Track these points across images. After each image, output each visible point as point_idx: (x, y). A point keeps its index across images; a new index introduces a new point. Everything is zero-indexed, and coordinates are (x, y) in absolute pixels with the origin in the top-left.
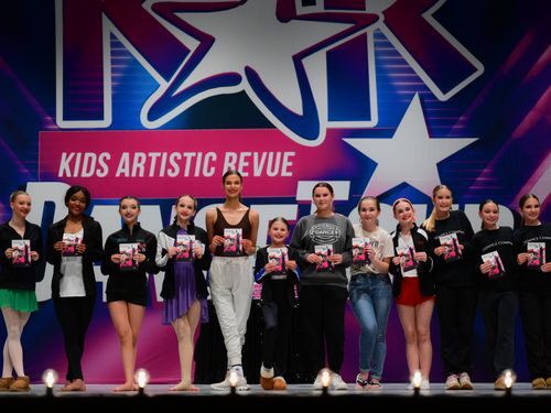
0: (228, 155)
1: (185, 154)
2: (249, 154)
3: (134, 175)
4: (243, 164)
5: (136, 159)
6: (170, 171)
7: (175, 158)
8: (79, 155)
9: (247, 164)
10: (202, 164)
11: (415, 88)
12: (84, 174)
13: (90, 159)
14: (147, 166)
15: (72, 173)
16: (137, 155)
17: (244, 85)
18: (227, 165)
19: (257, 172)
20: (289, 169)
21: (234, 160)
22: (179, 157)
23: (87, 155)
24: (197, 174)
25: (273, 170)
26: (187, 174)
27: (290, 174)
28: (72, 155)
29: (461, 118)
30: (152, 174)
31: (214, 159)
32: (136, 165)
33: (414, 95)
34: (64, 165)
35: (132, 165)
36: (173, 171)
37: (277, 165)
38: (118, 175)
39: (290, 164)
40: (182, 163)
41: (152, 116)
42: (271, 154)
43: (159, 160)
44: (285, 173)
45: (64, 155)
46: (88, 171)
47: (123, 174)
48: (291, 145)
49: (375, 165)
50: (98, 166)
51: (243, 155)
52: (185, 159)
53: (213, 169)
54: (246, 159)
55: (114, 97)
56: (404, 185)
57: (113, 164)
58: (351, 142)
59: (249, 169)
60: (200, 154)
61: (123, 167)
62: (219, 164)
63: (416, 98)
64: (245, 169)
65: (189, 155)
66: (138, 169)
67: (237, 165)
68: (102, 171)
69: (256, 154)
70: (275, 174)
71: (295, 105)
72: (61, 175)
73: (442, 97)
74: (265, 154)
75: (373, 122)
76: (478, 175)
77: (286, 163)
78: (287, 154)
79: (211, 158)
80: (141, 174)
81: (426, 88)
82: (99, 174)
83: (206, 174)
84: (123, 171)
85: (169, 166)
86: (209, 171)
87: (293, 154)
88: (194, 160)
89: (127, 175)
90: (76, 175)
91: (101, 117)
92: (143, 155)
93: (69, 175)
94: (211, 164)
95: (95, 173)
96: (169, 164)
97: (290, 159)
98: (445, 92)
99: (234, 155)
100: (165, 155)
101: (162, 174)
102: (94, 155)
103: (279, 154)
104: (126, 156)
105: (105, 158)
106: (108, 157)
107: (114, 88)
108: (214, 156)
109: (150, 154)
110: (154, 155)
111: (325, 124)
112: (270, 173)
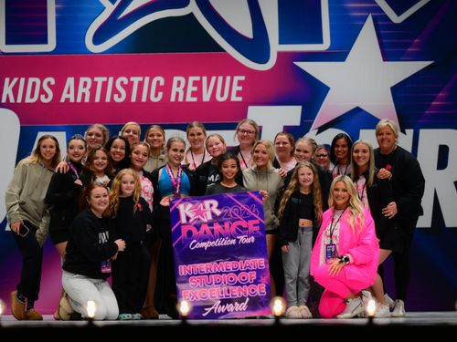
0: (176, 79)
1: (132, 79)
2: (197, 78)
3: (79, 100)
4: (191, 88)
5: (81, 85)
6: (116, 96)
7: (122, 83)
8: (23, 80)
9: (195, 89)
10: (149, 88)
11: (369, 10)
12: (28, 100)
13: (34, 84)
14: (93, 91)
15: (16, 98)
16: (82, 80)
17: (193, 8)
18: (175, 89)
19: (206, 97)
20: (238, 94)
21: (183, 85)
22: (126, 82)
23: (31, 80)
24: (144, 99)
25: (222, 95)
26: (134, 99)
27: (240, 99)
28: (15, 80)
29: (416, 41)
30: (97, 99)
31: (162, 83)
32: (81, 90)
33: (367, 16)
34: (8, 90)
35: (77, 90)
36: (120, 96)
37: (227, 89)
38: (63, 100)
39: (240, 88)
40: (128, 88)
41: (98, 39)
42: (221, 78)
43: (105, 85)
44: (234, 98)
45: (7, 80)
46: (32, 96)
47: (67, 100)
48: (241, 69)
49: (328, 89)
50: (42, 91)
51: (192, 79)
52: (131, 84)
53: (160, 94)
54: (195, 83)
55: (58, 20)
56: (358, 110)
57: (58, 90)
58: (303, 65)
59: (198, 94)
60: (147, 79)
61: (68, 92)
62: (166, 89)
63: (370, 20)
64: (194, 94)
65: (136, 80)
66: (84, 95)
67: (185, 89)
68: (47, 97)
69: (205, 79)
70: (224, 99)
71: (245, 28)
72: (4, 100)
73: (396, 19)
74: (214, 78)
75: (325, 45)
76: (434, 98)
77: (236, 88)
78: (237, 79)
79: (158, 82)
80: (87, 100)
81: (379, 9)
82: (43, 100)
83: (153, 99)
84: (68, 96)
85: (115, 91)
86: (156, 96)
87: (242, 78)
88: (141, 84)
89: (72, 100)
90: (19, 100)
91: (44, 40)
92: (89, 80)
93: (12, 100)
94: (159, 88)
95: (39, 98)
96: (116, 89)
97: (240, 83)
98: (399, 14)
99: (182, 79)
100: (111, 79)
101: (108, 100)
102: (38, 81)
103: (228, 78)
104: (70, 81)
105: (49, 83)
106: (53, 81)
107: (57, 11)
108: (162, 80)
109: (96, 79)
110: (100, 80)
111: (276, 48)
112: (219, 99)
